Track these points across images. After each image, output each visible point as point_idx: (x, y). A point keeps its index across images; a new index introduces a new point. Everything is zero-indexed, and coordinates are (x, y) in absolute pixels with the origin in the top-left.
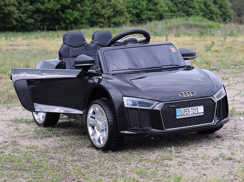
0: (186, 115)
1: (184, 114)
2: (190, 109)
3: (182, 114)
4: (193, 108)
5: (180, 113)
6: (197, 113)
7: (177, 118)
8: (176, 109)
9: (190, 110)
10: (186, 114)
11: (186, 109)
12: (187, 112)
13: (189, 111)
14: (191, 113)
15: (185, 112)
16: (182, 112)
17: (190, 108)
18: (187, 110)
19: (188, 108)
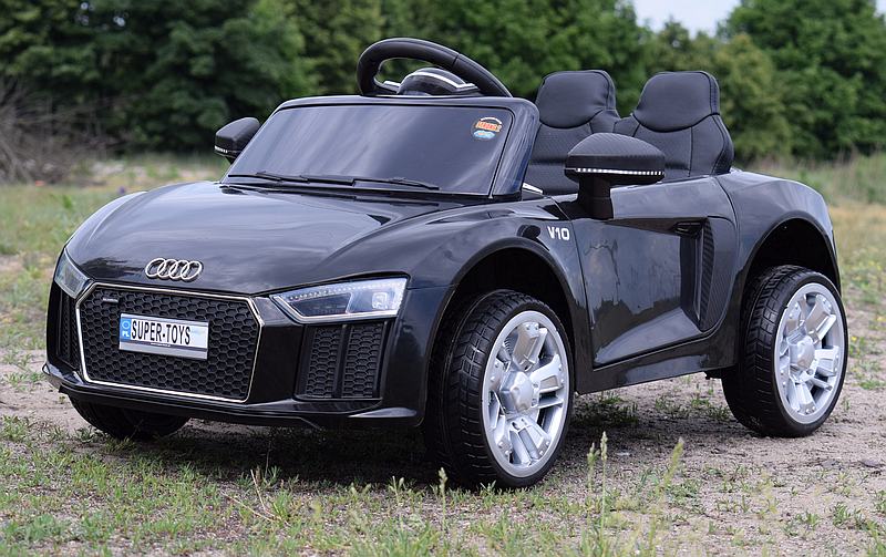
0: (148, 343)
1: (142, 340)
2: (164, 325)
3: (137, 338)
4: (173, 322)
5: (132, 331)
6: (184, 344)
7: (122, 346)
8: (122, 315)
9: (164, 330)
10: (148, 339)
11: (150, 319)
12: (154, 335)
13: (158, 332)
14: (164, 340)
15: (146, 332)
16: (137, 327)
17: (164, 322)
18: (154, 328)
19: (157, 320)
